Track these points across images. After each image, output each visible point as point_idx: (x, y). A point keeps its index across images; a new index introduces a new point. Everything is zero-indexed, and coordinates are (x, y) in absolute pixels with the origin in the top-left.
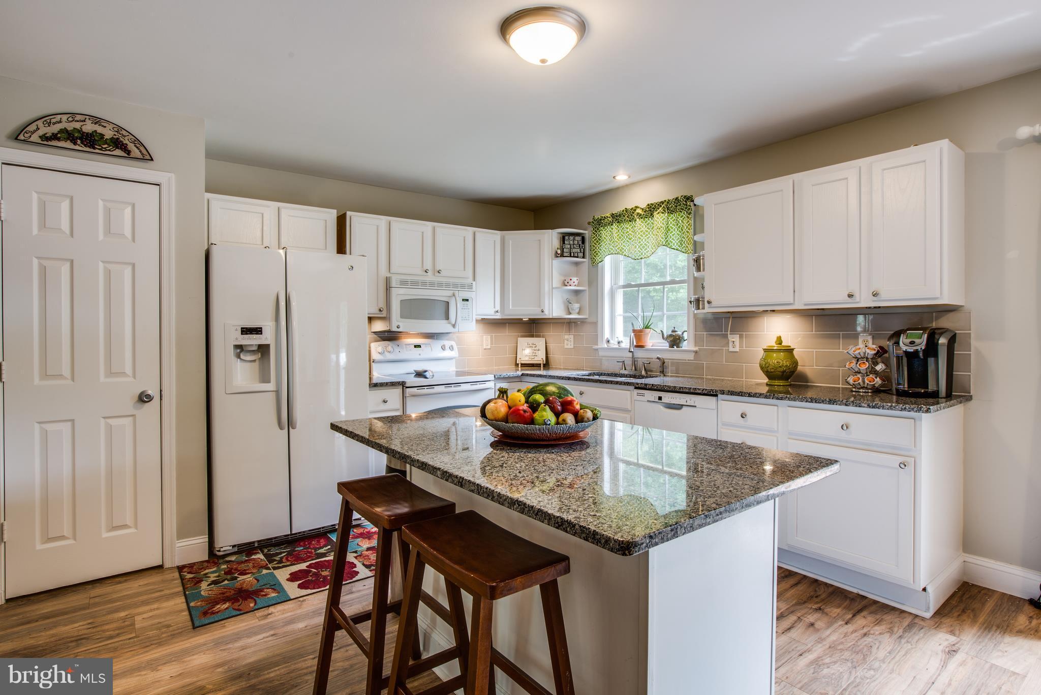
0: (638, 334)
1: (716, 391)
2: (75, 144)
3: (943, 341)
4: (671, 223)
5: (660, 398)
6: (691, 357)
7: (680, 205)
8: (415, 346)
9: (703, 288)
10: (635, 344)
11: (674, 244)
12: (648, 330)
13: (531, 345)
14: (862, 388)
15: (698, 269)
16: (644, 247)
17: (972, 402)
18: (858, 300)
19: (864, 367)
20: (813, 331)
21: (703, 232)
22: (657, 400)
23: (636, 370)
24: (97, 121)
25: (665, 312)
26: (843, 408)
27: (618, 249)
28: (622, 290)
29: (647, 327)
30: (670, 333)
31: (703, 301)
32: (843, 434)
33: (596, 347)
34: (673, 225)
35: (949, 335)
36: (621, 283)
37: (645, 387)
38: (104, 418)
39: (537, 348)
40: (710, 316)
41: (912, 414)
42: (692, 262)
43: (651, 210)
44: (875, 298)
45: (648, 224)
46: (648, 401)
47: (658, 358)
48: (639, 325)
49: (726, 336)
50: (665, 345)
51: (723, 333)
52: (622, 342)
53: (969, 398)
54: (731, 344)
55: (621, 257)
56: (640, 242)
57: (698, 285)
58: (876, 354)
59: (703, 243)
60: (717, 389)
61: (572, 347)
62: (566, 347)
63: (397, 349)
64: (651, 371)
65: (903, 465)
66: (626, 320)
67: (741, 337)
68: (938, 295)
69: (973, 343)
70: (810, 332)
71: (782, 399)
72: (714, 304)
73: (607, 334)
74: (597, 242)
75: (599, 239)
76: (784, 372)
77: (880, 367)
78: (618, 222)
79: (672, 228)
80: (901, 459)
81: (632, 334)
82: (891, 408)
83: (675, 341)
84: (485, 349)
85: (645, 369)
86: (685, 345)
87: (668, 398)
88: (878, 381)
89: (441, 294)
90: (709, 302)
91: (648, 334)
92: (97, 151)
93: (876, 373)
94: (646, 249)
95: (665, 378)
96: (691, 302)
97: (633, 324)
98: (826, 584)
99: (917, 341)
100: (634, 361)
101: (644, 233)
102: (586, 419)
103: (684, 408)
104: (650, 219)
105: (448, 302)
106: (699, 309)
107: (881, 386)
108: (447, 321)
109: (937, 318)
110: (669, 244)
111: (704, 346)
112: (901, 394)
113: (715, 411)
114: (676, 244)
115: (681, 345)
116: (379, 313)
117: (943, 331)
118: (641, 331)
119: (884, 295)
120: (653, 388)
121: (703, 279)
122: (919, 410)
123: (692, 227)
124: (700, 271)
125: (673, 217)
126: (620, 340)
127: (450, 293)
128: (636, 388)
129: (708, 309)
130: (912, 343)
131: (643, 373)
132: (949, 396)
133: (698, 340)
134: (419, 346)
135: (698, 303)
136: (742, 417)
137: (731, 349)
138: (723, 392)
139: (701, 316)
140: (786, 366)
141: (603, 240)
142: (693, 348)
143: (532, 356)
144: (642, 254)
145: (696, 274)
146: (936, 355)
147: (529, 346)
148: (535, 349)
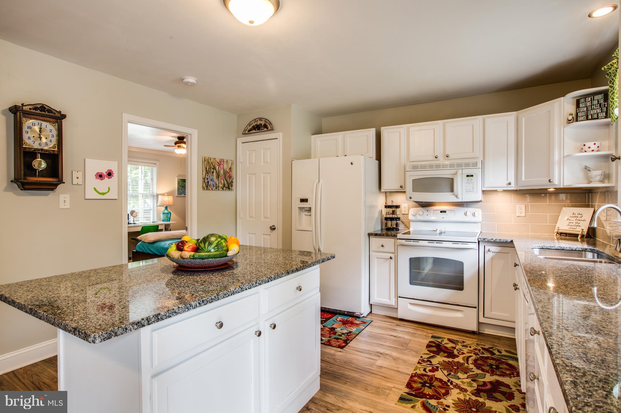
2: (255, 130)
8: (441, 212)
13: (577, 215)
24: (261, 119)
38: (263, 234)
39: (582, 219)
63: (426, 213)
84: (518, 216)
89: (446, 173)
92: (261, 131)
105: (453, 179)
108: (451, 193)
116: (401, 188)
127: (453, 172)
134: (445, 212)
143: (575, 226)
147: (574, 216)
148: (580, 219)
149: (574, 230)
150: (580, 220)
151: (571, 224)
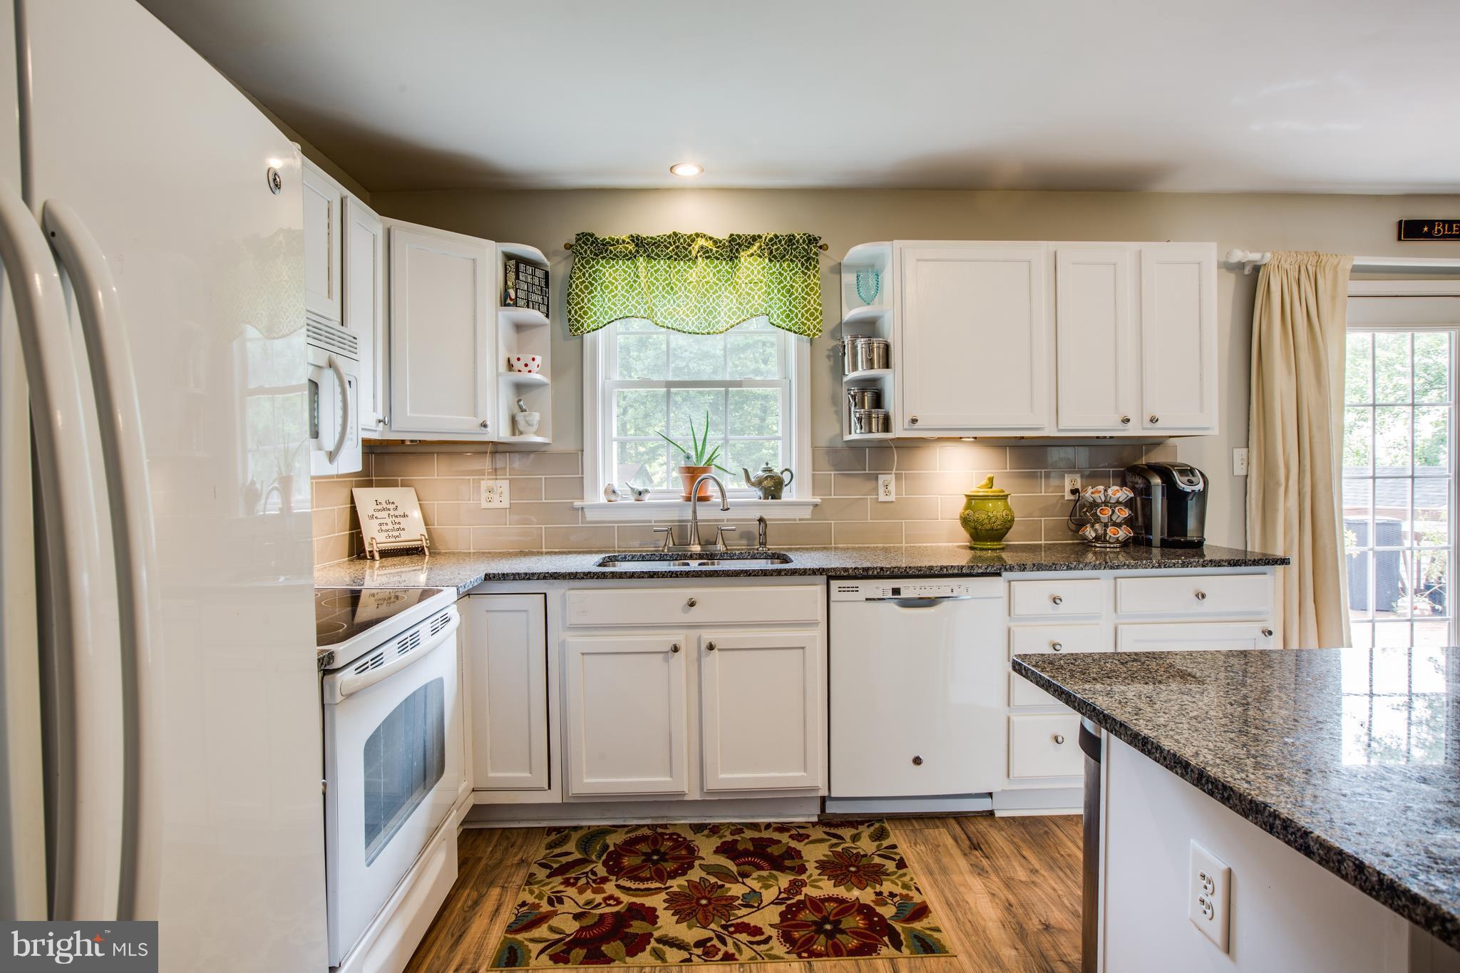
5: (896, 591)
6: (806, 513)
7: (796, 249)
13: (385, 506)
20: (1006, 469)
22: (890, 595)
26: (1197, 570)
29: (710, 463)
30: (761, 472)
33: (577, 503)
43: (733, 248)
45: (718, 272)
46: (867, 599)
47: (761, 519)
49: (871, 478)
50: (756, 495)
51: (867, 472)
54: (881, 490)
61: (506, 504)
62: (485, 505)
65: (1267, 633)
67: (898, 477)
70: (1003, 469)
74: (586, 287)
75: (590, 282)
78: (649, 257)
83: (772, 486)
87: (911, 589)
90: (914, 421)
94: (715, 317)
101: (711, 287)
104: (724, 262)
111: (831, 495)
115: (782, 494)
120: (884, 574)
125: (777, 269)
128: (834, 578)
133: (821, 485)
137: (882, 498)
141: (603, 287)
142: (809, 498)
143: (393, 530)
144: (710, 325)
147: (379, 507)
148: (396, 513)
149: (398, 539)
150: (397, 516)
151: (384, 527)
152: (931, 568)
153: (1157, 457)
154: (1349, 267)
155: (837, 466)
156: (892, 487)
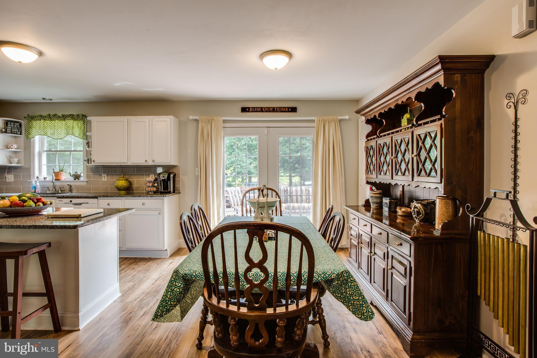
0: (57, 175)
1: (97, 196)
3: (172, 176)
4: (75, 125)
5: (71, 201)
6: (85, 184)
7: (80, 118)
9: (91, 155)
10: (55, 179)
11: (76, 134)
12: (62, 172)
14: (150, 192)
15: (89, 147)
16: (59, 134)
17: (181, 194)
18: (148, 162)
19: (151, 185)
20: (135, 173)
21: (91, 132)
22: (69, 202)
23: (55, 190)
25: (71, 164)
26: (143, 198)
27: (44, 133)
28: (46, 152)
29: (62, 171)
30: (74, 173)
31: (91, 160)
32: (143, 207)
33: (30, 180)
34: (76, 126)
35: (174, 174)
36: (45, 149)
37: (63, 197)
40: (94, 167)
41: (162, 198)
42: (85, 144)
43: (64, 117)
44: (153, 162)
46: (65, 203)
47: (68, 185)
48: (57, 170)
49: (101, 175)
50: (72, 179)
51: (100, 173)
52: (46, 178)
53: (180, 193)
54: (103, 178)
55: (45, 137)
56: (57, 131)
57: (88, 153)
58: (154, 180)
59: (91, 136)
60: (98, 195)
61: (13, 181)
62: (7, 181)
64: (64, 191)
65: (159, 213)
66: (48, 167)
67: (108, 175)
68: (170, 162)
69: (181, 176)
71: (123, 197)
72: (96, 162)
73: (37, 174)
75: (31, 126)
76: (124, 188)
77: (156, 185)
78: (44, 120)
79: (75, 127)
80: (159, 212)
81: (54, 174)
82: (156, 197)
83: (77, 177)
85: (61, 190)
86: (82, 179)
87: (75, 201)
88: (155, 189)
90: (94, 161)
91: (62, 174)
93: (154, 186)
94: (61, 135)
95: (72, 193)
96: (85, 160)
97: (53, 169)
98: (139, 258)
99: (165, 176)
100: (54, 187)
101: (60, 127)
102: (47, 204)
103: (83, 204)
104: (63, 121)
106: (89, 163)
107: (156, 191)
109: (172, 169)
110: (73, 134)
111: (91, 179)
112: (161, 193)
113: (97, 204)
114: (77, 134)
115: (80, 179)
117: (173, 173)
118: (58, 173)
119: (156, 161)
120: (67, 197)
121: (91, 151)
122: (164, 196)
123: (86, 128)
124: (89, 148)
125: (75, 122)
126: (45, 176)
128: (58, 198)
129: (93, 164)
130: (164, 176)
131: (60, 192)
132: (174, 192)
133: (88, 176)
135: (88, 161)
136: (108, 205)
137: (103, 180)
138: (100, 196)
139: (90, 166)
140: (125, 186)
141: (34, 127)
142: (86, 180)
144: (59, 137)
145: (87, 149)
146: (170, 180)
152: (78, 196)
153: (174, 170)
154: (222, 120)
155: (93, 172)
156: (106, 177)
